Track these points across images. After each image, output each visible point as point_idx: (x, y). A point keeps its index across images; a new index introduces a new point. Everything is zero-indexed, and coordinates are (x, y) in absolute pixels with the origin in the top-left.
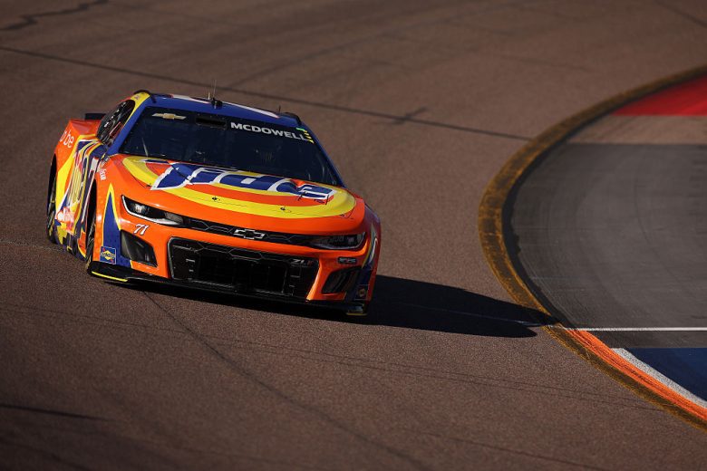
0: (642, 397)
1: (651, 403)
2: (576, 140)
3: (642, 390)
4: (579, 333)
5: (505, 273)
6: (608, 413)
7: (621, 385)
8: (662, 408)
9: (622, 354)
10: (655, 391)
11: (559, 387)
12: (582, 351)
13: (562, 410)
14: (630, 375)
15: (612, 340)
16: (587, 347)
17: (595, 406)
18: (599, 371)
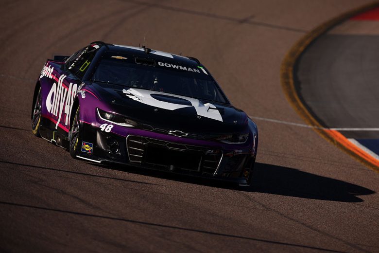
0: (363, 164)
1: (367, 167)
2: (332, 32)
3: (363, 160)
4: (331, 131)
5: (293, 100)
6: (345, 172)
7: (352, 157)
8: (373, 169)
9: (353, 142)
10: (369, 161)
11: (321, 158)
12: (332, 140)
13: (322, 170)
14: (357, 153)
15: (348, 135)
16: (335, 138)
17: (339, 168)
18: (341, 150)
